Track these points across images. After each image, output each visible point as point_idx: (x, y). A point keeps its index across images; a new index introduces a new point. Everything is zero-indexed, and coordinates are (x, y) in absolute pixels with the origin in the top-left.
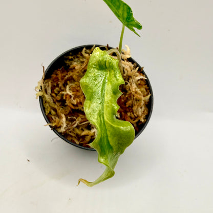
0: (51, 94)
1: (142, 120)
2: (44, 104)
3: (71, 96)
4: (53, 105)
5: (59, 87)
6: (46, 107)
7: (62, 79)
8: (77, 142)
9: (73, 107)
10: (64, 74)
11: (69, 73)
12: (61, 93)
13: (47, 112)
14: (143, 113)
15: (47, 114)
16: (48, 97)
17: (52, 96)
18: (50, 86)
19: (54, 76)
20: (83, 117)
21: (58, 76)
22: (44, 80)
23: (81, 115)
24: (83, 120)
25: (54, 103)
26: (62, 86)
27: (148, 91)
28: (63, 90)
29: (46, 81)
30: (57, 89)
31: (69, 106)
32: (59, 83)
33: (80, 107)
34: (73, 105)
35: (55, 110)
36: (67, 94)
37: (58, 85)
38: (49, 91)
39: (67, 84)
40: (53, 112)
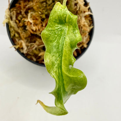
0: (15, 21)
1: (85, 46)
2: (10, 29)
3: (31, 24)
4: (16, 29)
5: (21, 14)
6: (11, 31)
7: (24, 8)
8: (35, 59)
9: (32, 32)
10: (26, 4)
11: (29, 3)
12: (23, 19)
13: (12, 35)
14: (87, 41)
15: (12, 37)
16: (12, 23)
17: (16, 23)
18: (15, 14)
19: (17, 5)
20: (40, 41)
21: (20, 5)
22: (10, 9)
23: (38, 40)
24: (40, 44)
25: (18, 27)
26: (24, 14)
27: (91, 22)
28: (25, 17)
29: (11, 10)
30: (20, 16)
31: (29, 31)
32: (22, 11)
33: (38, 33)
34: (33, 30)
35: (18, 33)
36: (28, 22)
37: (20, 13)
38: (14, 18)
39: (28, 13)
40: (17, 35)
